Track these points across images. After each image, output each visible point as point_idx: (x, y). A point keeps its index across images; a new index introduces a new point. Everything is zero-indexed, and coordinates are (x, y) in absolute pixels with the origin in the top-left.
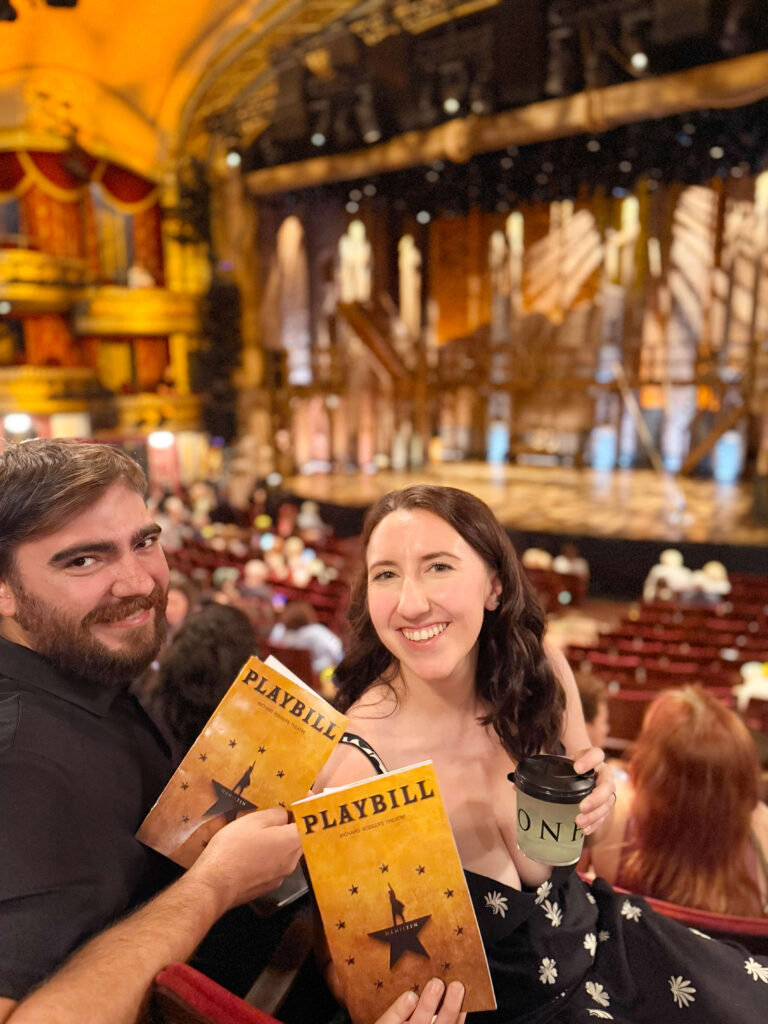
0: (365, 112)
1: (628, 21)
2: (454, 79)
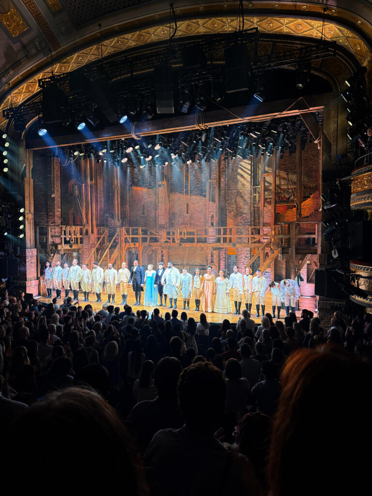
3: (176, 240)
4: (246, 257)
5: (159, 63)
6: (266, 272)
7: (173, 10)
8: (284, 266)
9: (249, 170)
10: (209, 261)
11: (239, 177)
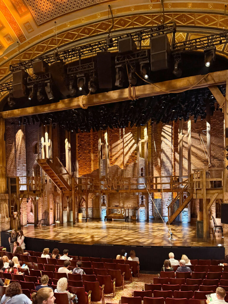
0: (48, 89)
1: (142, 63)
2: (81, 79)
3: (114, 188)
4: (168, 200)
5: (101, 51)
6: (184, 211)
7: (111, 9)
8: (198, 206)
9: (170, 132)
10: (140, 203)
11: (162, 138)
